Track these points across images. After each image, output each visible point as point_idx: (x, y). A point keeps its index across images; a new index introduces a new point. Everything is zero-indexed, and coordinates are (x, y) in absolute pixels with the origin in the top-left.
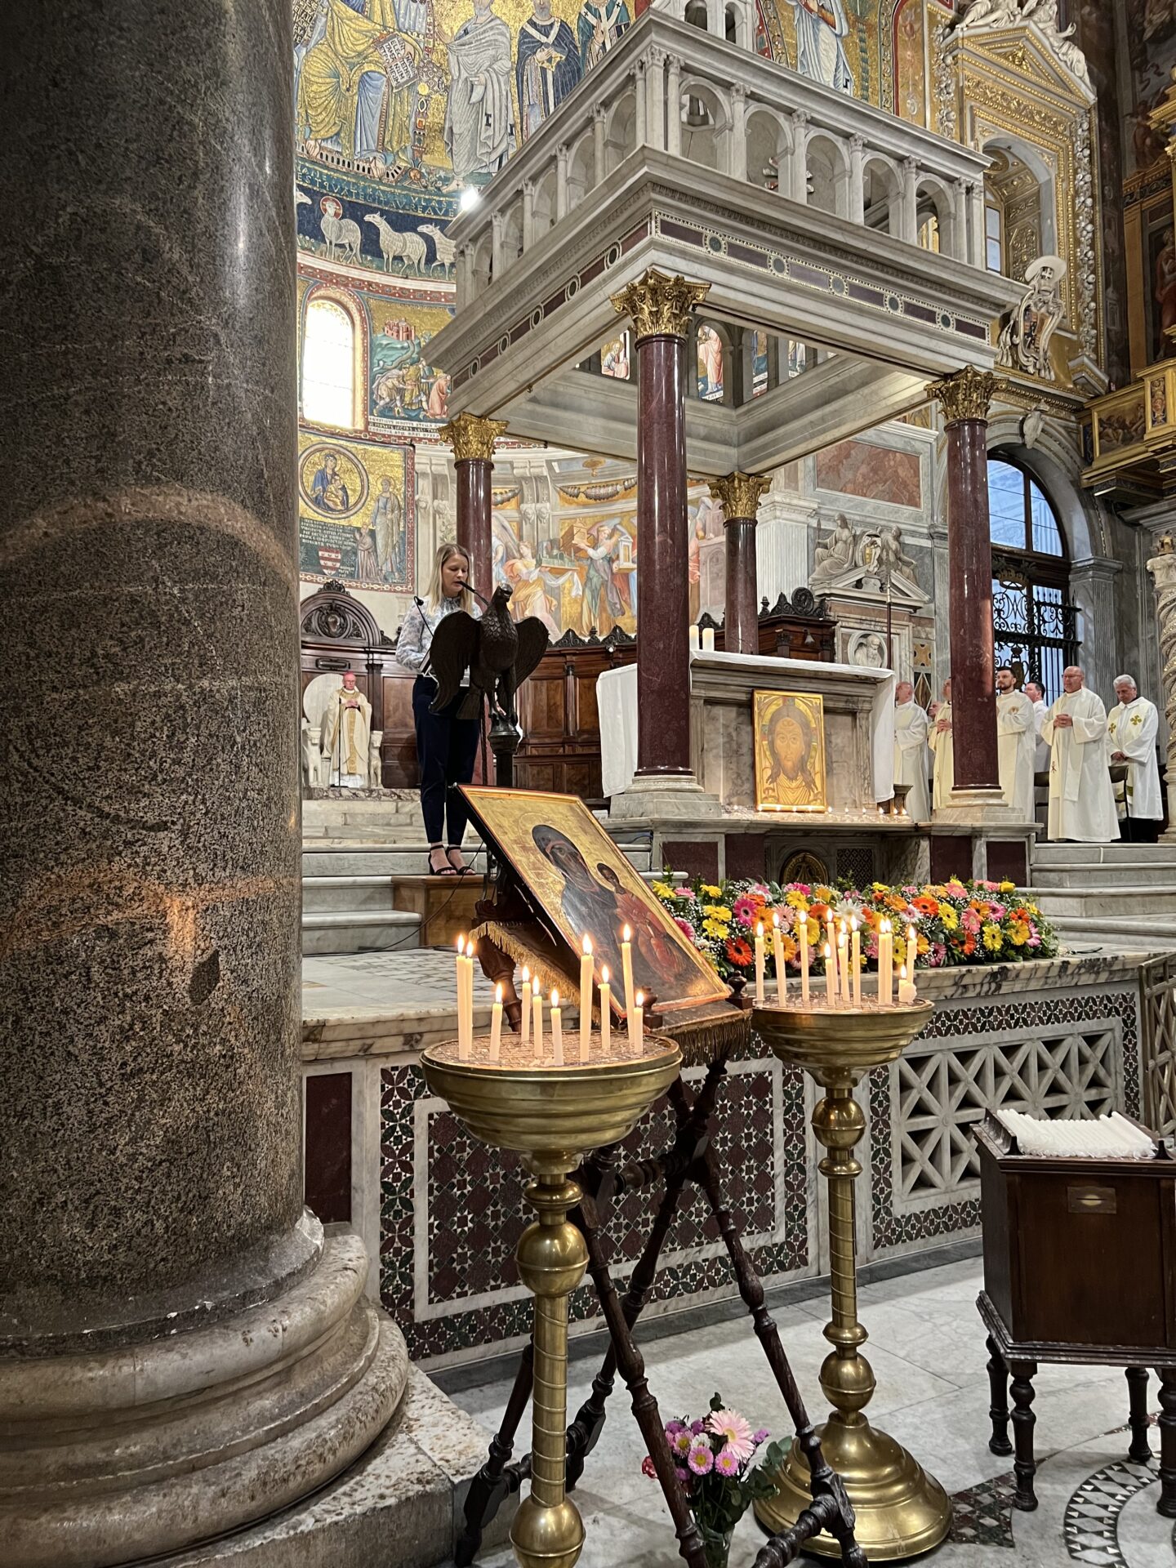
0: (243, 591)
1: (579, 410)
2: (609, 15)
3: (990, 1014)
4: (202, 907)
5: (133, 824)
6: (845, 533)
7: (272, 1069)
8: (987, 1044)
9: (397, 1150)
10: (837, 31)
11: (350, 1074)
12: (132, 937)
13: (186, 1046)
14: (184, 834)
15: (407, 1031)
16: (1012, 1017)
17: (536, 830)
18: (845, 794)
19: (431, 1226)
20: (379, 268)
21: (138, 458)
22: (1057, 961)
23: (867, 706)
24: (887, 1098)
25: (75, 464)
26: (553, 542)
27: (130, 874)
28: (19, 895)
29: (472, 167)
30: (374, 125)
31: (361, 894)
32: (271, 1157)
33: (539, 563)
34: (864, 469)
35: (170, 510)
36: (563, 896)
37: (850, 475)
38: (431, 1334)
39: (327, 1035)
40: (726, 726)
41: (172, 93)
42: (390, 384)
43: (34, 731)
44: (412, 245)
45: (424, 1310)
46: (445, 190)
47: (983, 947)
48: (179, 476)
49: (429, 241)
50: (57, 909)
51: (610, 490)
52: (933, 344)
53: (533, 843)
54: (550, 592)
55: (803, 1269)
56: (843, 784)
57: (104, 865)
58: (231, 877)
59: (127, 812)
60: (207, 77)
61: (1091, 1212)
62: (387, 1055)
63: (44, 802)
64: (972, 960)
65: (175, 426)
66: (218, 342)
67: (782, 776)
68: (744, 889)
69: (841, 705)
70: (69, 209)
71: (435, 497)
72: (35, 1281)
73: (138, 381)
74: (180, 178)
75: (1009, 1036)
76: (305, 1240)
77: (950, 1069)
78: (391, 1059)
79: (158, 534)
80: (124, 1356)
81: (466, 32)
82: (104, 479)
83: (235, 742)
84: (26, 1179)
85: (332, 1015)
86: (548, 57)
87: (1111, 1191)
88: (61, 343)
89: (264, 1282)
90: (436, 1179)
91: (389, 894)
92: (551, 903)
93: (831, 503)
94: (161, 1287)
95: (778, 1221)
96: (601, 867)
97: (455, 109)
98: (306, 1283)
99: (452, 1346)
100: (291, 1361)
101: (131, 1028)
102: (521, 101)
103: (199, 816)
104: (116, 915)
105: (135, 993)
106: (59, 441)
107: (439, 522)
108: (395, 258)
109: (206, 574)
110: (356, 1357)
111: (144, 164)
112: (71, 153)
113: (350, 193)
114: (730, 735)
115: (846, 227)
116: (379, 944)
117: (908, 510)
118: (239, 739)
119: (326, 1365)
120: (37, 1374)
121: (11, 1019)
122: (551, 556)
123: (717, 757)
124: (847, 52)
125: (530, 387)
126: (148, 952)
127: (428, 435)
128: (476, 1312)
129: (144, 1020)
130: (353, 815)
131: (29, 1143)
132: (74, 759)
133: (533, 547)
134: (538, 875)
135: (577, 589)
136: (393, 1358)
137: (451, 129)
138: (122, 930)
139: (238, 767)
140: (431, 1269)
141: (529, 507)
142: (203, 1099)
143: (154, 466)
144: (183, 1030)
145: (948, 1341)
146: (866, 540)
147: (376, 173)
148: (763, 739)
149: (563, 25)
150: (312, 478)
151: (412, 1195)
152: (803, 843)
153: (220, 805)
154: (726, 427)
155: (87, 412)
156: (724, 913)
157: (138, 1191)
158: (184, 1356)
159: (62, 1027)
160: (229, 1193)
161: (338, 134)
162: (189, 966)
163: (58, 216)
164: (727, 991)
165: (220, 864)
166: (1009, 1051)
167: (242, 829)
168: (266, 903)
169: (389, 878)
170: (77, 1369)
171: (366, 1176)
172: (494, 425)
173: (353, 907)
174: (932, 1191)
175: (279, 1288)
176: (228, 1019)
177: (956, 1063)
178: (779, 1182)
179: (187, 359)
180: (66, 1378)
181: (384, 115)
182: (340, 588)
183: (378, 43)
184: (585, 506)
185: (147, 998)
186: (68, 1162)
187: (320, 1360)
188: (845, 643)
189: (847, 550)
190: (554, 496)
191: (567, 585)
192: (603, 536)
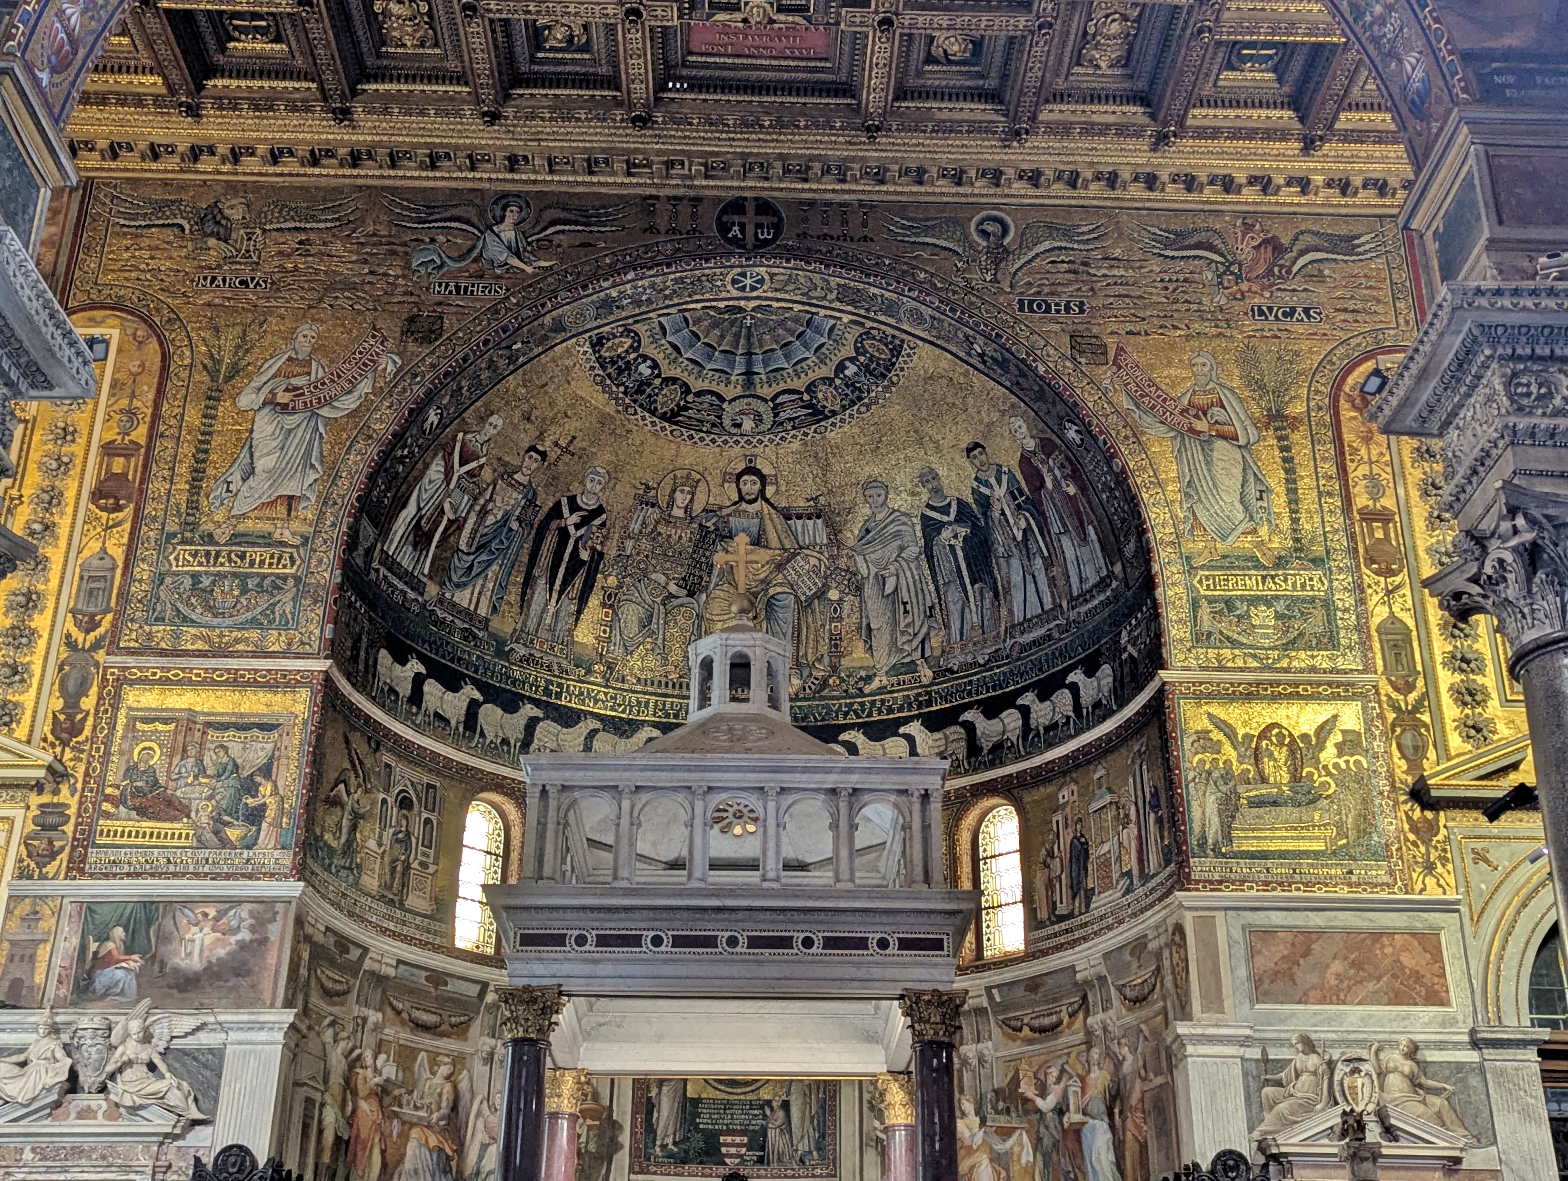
2: (999, 482)
10: (1241, 442)
26: (996, 1092)
29: (895, 660)
33: (983, 1122)
34: (1337, 967)
37: (1313, 978)
51: (1054, 1018)
52: (862, 972)
81: (868, 531)
86: (953, 535)
93: (1282, 1021)
97: (869, 606)
102: (935, 581)
117: (1428, 1011)
122: (997, 1112)
133: (976, 1103)
135: (1027, 1155)
137: (868, 625)
146: (1341, 1070)
149: (960, 502)
181: (797, 632)
182: (743, 1179)
183: (780, 567)
184: (1030, 1042)
190: (996, 1032)
191: (1016, 1149)
192: (1051, 1079)
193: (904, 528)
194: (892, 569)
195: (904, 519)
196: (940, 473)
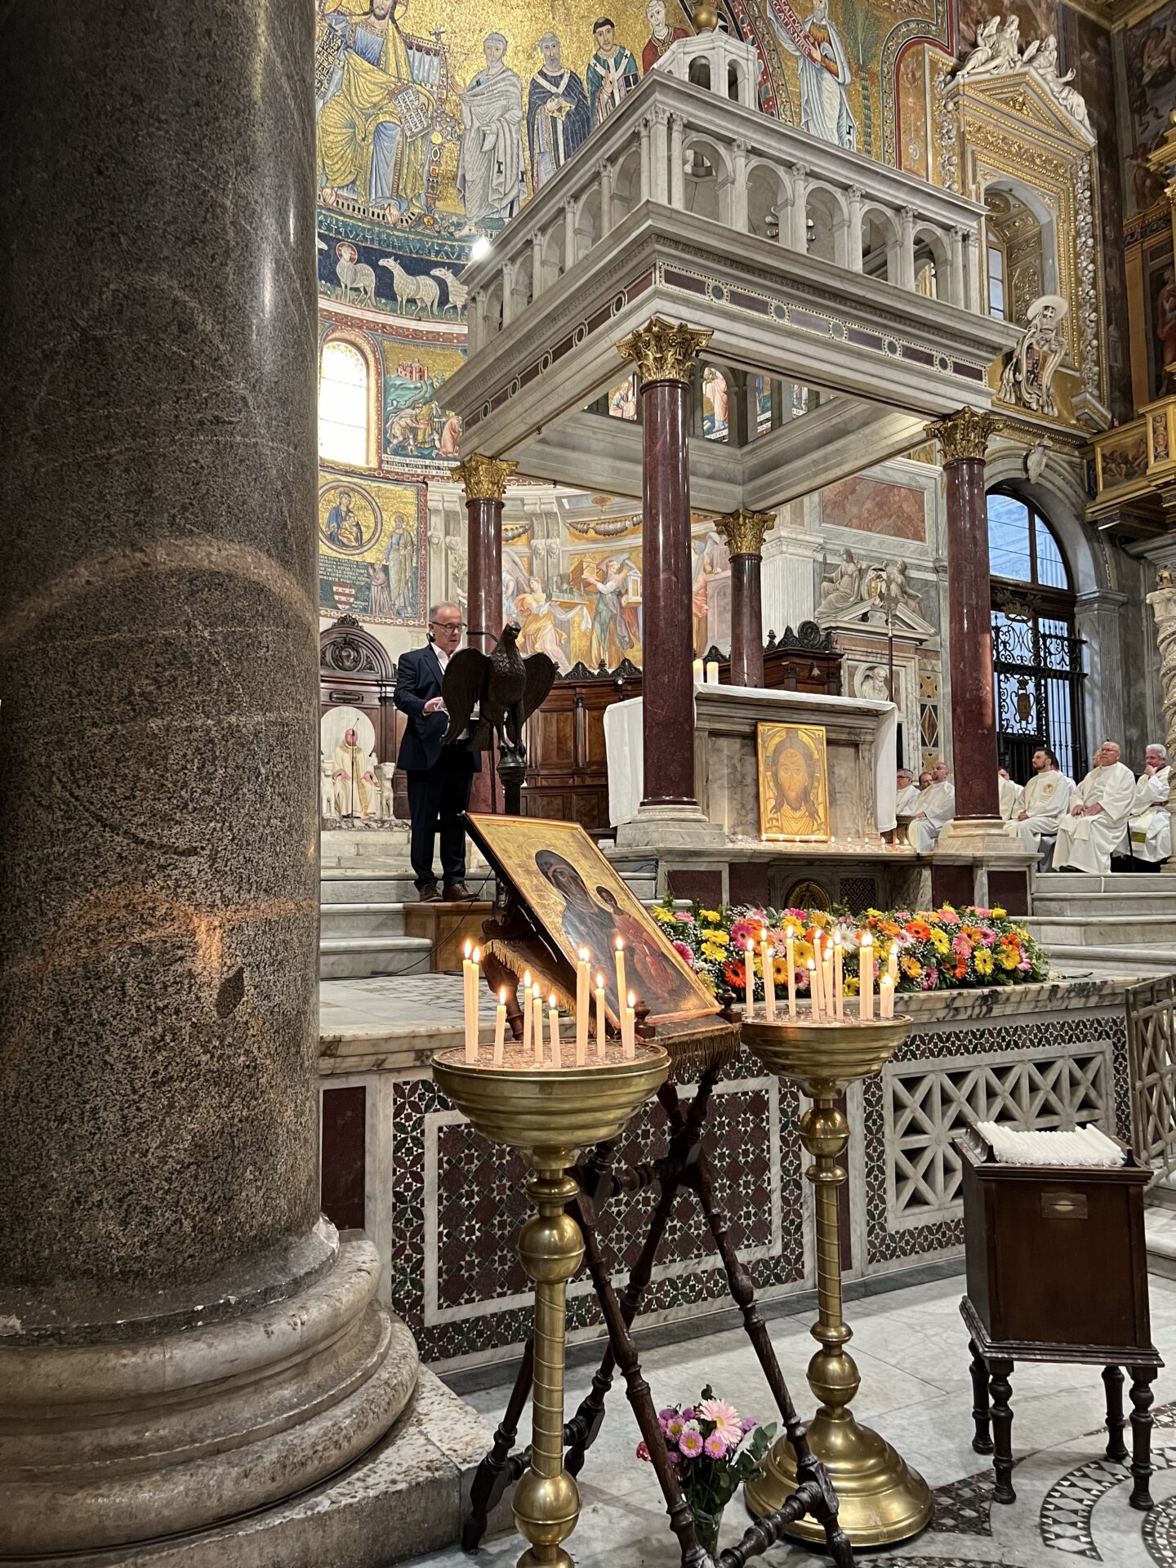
0: (267, 633)
1: (588, 451)
2: (617, 65)
3: (982, 1036)
4: (228, 927)
5: (166, 849)
6: (851, 568)
7: (292, 1080)
8: (979, 1066)
9: (408, 1160)
10: (841, 80)
11: (364, 1088)
12: (163, 954)
13: (212, 1057)
14: (213, 859)
15: (418, 1047)
16: (1003, 1039)
17: (539, 855)
18: (848, 824)
19: (440, 1234)
20: (393, 311)
21: (173, 511)
22: (1047, 985)
23: (869, 738)
24: (881, 1117)
25: (115, 518)
26: (562, 577)
27: (162, 895)
28: (60, 915)
29: (484, 213)
30: (389, 175)
31: (374, 920)
32: (290, 1163)
33: (549, 598)
34: (869, 504)
35: (201, 560)
36: (564, 917)
37: (855, 511)
38: (440, 1338)
39: (342, 1050)
40: (730, 758)
41: (206, 179)
42: (403, 423)
43: (75, 764)
44: (425, 288)
45: (433, 1316)
46: (457, 235)
47: (974, 971)
48: (210, 528)
49: (442, 283)
50: (95, 928)
51: (619, 525)
52: (931, 386)
53: (536, 867)
54: (562, 626)
55: (800, 1282)
56: (847, 814)
57: (139, 887)
58: (255, 899)
59: (160, 838)
60: (237, 164)
61: (1064, 1218)
62: (399, 1070)
63: (84, 829)
64: (964, 983)
65: (206, 482)
66: (246, 404)
67: (786, 807)
68: (742, 914)
69: (844, 737)
70: (112, 286)
71: (447, 533)
72: (72, 1275)
73: (173, 441)
74: (213, 257)
75: (1000, 1058)
76: (322, 1243)
77: (943, 1090)
78: (403, 1074)
79: (191, 582)
80: (154, 1345)
81: (478, 83)
82: (142, 532)
83: (260, 774)
84: (64, 1179)
85: (348, 1032)
86: (557, 107)
87: (1083, 1197)
88: (104, 408)
89: (284, 1280)
90: (446, 1190)
91: (400, 921)
92: (552, 923)
93: (837, 537)
94: (188, 1282)
95: (775, 1235)
96: (600, 890)
97: (467, 157)
98: (322, 1282)
99: (460, 1350)
100: (309, 1354)
101: (163, 1039)
102: (531, 149)
103: (226, 841)
104: (149, 934)
105: (166, 1007)
106: (101, 497)
107: (451, 558)
108: (408, 301)
109: (234, 617)
110: (369, 1354)
111: (180, 244)
112: (113, 235)
113: (365, 239)
114: (734, 766)
115: (846, 275)
116: (391, 969)
117: (914, 544)
118: (263, 771)
119: (341, 1360)
120: (74, 1360)
121: (53, 1029)
122: (561, 591)
123: (721, 787)
124: (850, 99)
125: (539, 429)
126: (178, 968)
127: (441, 473)
128: (483, 1318)
129: (175, 1032)
130: (365, 846)
131: (68, 1146)
132: (112, 789)
133: (543, 582)
134: (540, 897)
135: (586, 623)
136: (405, 1357)
137: (464, 176)
138: (155, 948)
139: (262, 796)
140: (440, 1276)
141: (540, 543)
142: (228, 1107)
143: (187, 519)
144: (210, 1041)
145: (938, 1350)
146: (872, 574)
147: (390, 219)
148: (766, 770)
149: (573, 76)
150: (327, 515)
151: (422, 1205)
152: (806, 873)
153: (246, 832)
154: (731, 466)
155: (127, 471)
156: (722, 937)
157: (167, 1192)
158: (210, 1346)
159: (99, 1038)
160: (250, 1196)
161: (353, 182)
162: (216, 982)
163: (101, 293)
164: (718, 1007)
165: (245, 886)
166: (1001, 1072)
167: (266, 854)
168: (288, 924)
169: (401, 905)
170: (112, 1356)
171: (379, 1186)
172: (504, 466)
173: (367, 933)
174: (926, 1208)
175: (298, 1286)
176: (251, 1032)
177: (948, 1083)
178: (776, 1197)
179: (217, 420)
180: (102, 1364)
181: (399, 165)
182: (354, 622)
183: (392, 95)
184: (594, 541)
185: (177, 1011)
186: (104, 1164)
187: (335, 1355)
188: (852, 675)
189: (853, 584)
190: (564, 532)
191: (577, 619)
192: (612, 570)
193: (511, 89)
194: (494, 127)
195: (514, 79)
196: (562, 42)
